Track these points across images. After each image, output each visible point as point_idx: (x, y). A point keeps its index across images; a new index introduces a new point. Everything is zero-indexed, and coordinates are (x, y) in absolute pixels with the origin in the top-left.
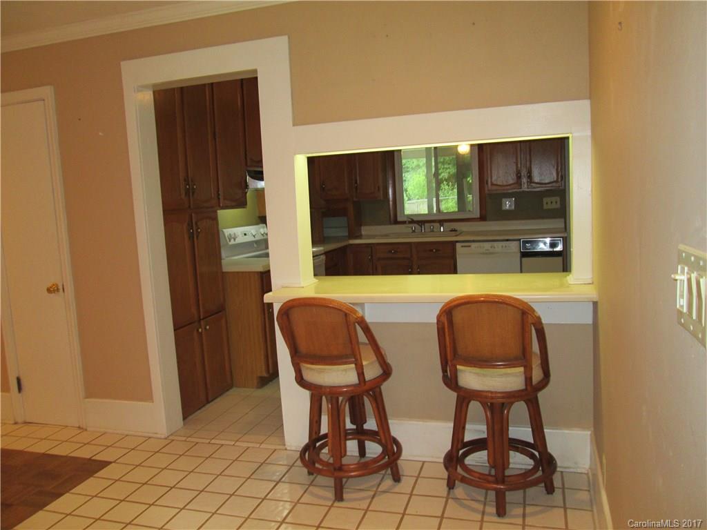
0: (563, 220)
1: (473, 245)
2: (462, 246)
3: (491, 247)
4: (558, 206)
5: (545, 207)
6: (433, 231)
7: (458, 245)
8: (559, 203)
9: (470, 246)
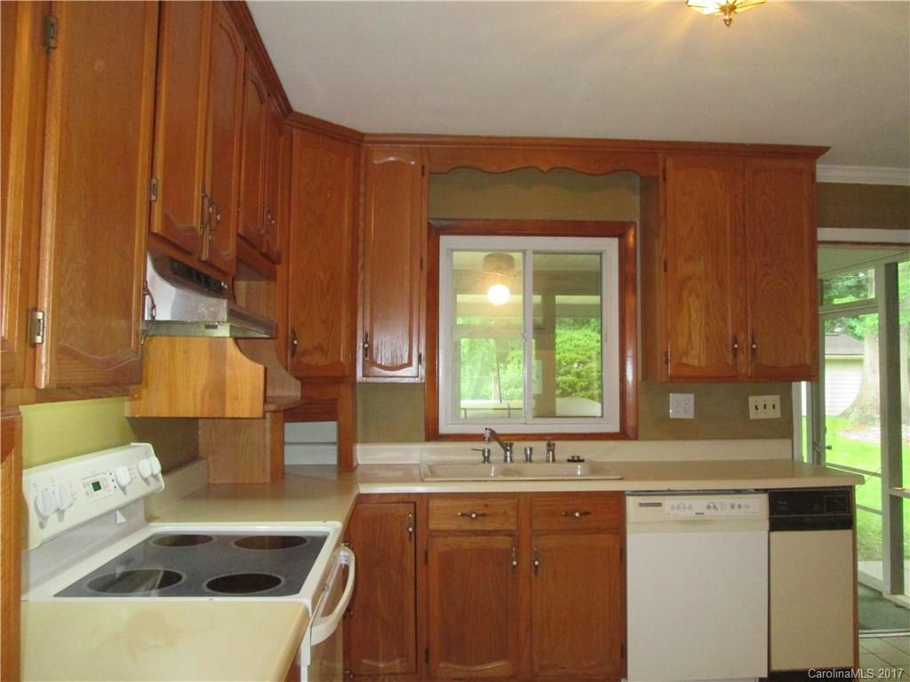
0: (789, 441)
1: (668, 502)
2: (641, 505)
3: (709, 507)
4: (776, 414)
5: (753, 415)
6: (531, 461)
7: (631, 502)
8: (778, 407)
9: (659, 505)
